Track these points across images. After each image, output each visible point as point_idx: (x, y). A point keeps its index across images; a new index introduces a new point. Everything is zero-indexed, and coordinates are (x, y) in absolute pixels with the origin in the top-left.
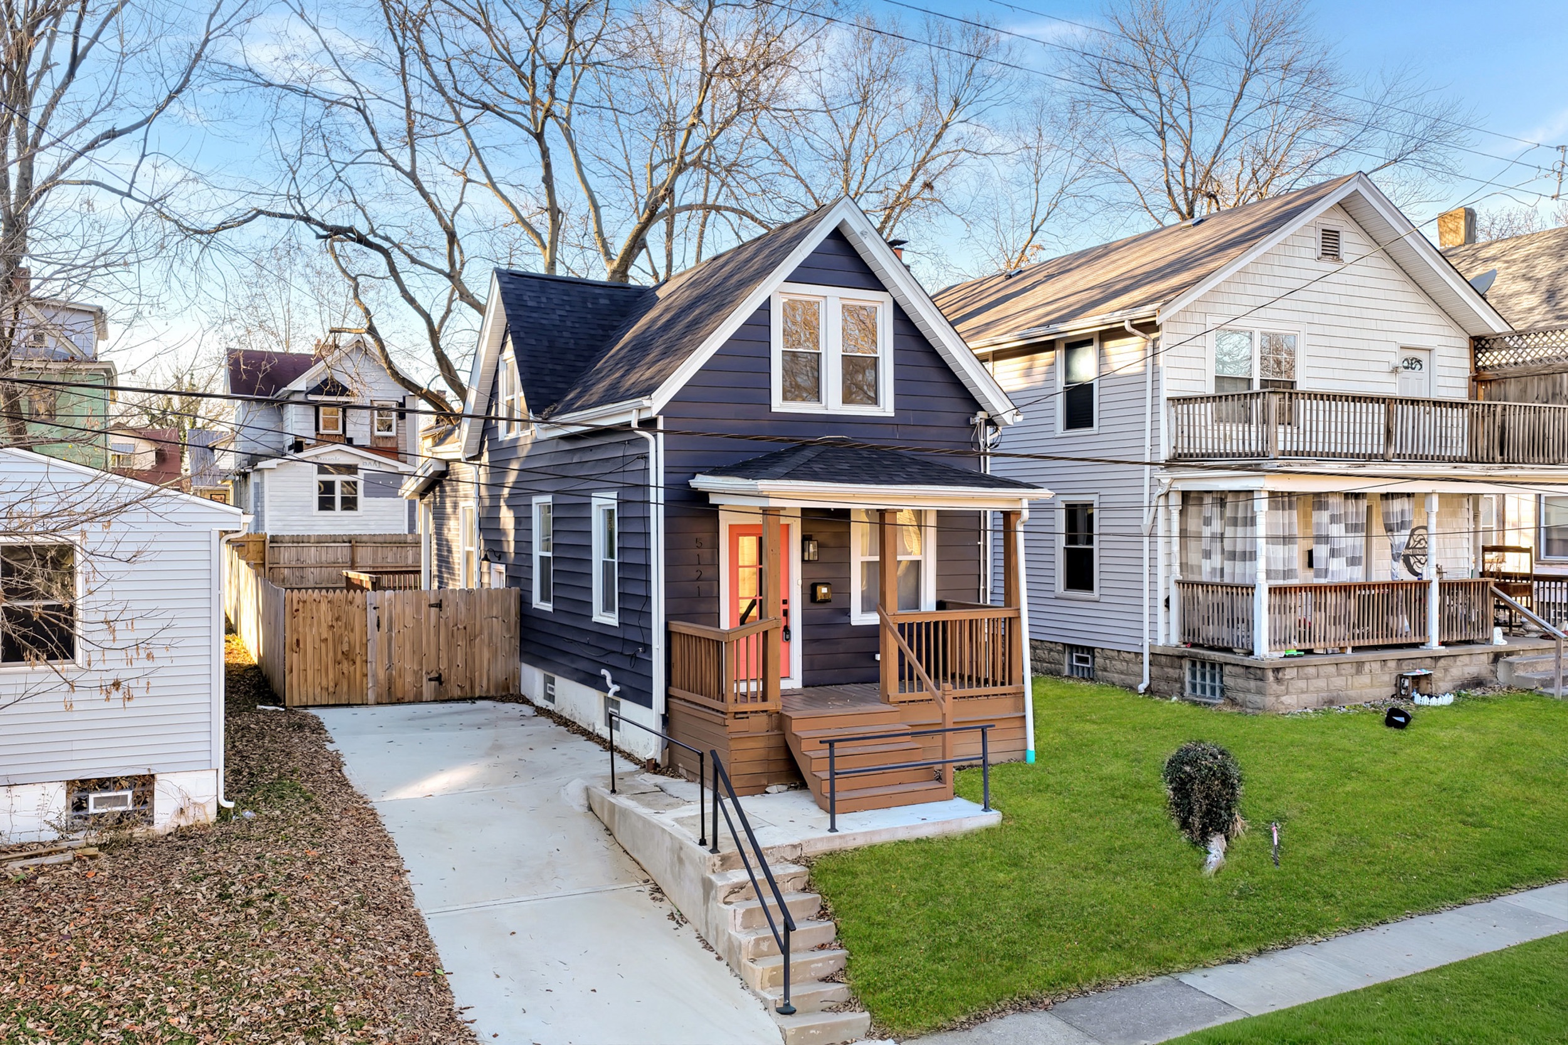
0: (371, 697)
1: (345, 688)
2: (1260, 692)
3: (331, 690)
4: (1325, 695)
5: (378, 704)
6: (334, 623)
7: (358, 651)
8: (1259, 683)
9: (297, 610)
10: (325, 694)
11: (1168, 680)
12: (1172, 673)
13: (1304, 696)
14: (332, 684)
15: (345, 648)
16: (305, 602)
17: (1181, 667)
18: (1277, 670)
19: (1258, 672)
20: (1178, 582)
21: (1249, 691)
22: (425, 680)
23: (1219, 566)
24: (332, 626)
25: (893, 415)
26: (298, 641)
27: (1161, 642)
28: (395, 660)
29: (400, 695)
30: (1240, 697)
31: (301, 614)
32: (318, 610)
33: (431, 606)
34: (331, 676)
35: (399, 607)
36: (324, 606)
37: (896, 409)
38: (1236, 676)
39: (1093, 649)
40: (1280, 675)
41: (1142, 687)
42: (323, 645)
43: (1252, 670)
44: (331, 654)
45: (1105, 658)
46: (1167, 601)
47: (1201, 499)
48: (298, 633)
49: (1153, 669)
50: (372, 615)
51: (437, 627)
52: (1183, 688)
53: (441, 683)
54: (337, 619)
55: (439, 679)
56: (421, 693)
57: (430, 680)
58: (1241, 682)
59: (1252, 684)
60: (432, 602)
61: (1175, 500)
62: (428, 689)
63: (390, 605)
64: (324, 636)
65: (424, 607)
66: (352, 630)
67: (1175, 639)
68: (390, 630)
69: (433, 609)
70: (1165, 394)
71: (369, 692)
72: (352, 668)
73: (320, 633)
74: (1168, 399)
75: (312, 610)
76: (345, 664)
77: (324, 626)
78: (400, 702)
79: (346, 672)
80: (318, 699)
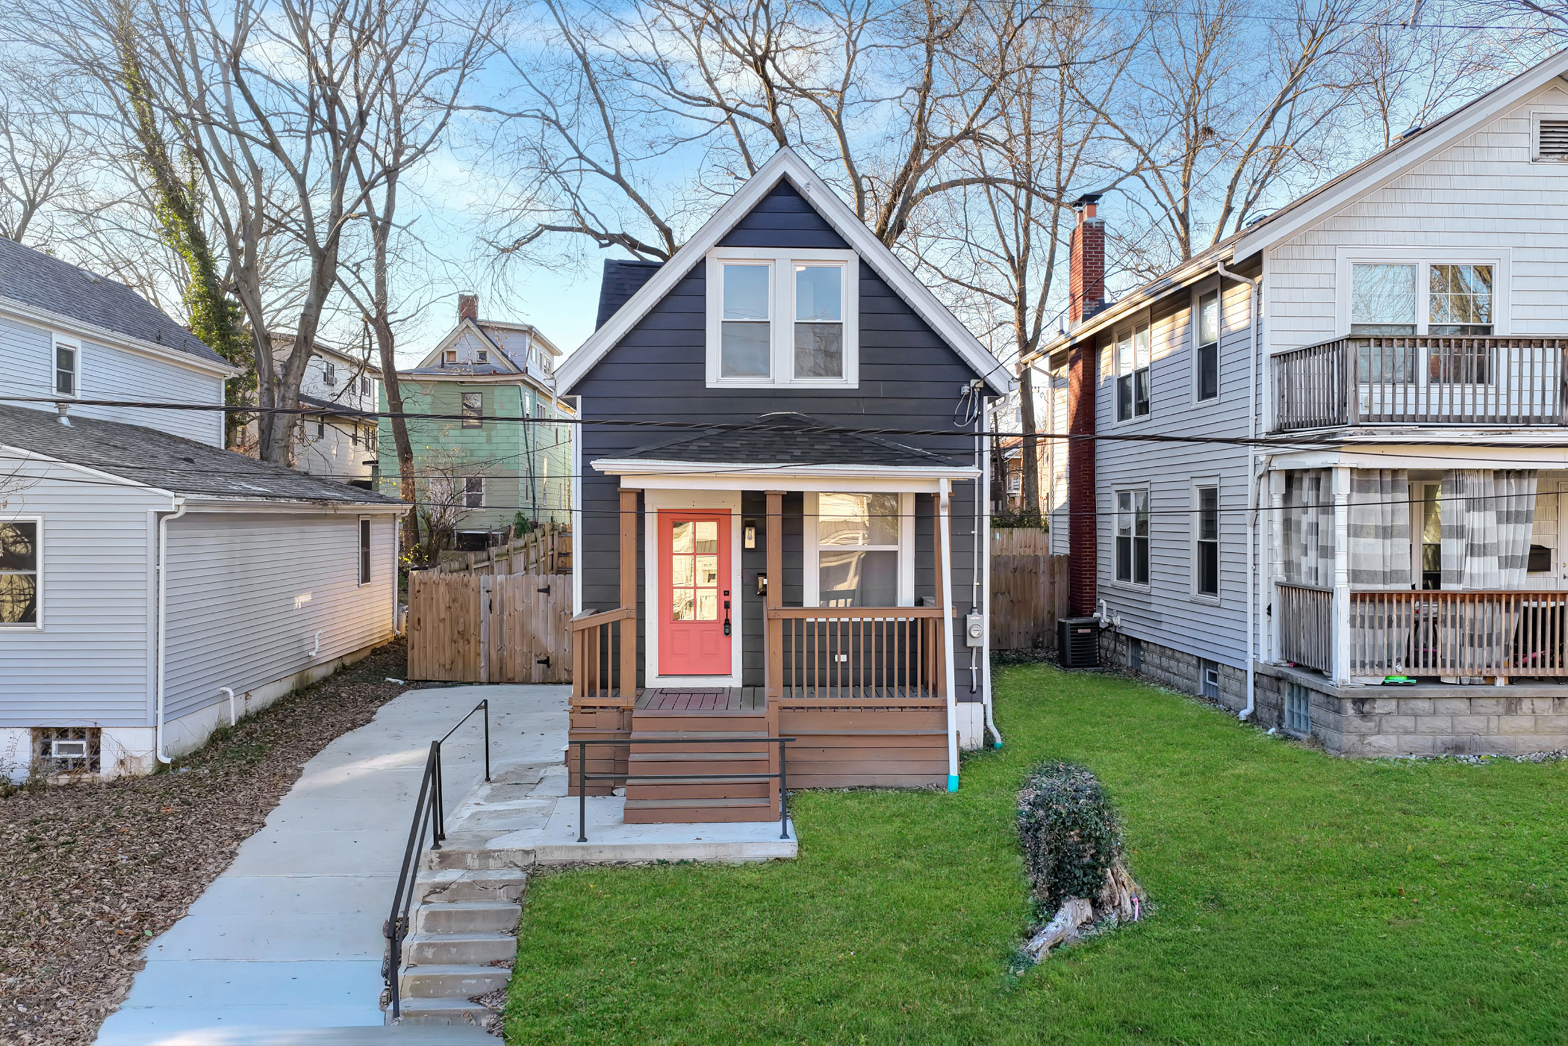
0: (484, 676)
1: (460, 667)
3: (448, 667)
4: (1448, 738)
5: (490, 683)
6: (451, 605)
7: (472, 631)
8: (1337, 716)
9: (419, 591)
10: (442, 671)
11: (1269, 705)
12: (1272, 697)
13: (1408, 738)
14: (448, 662)
15: (461, 628)
16: (425, 584)
17: (1279, 691)
18: (1359, 702)
19: (1336, 702)
20: (1277, 584)
21: (1328, 726)
22: (534, 662)
23: (1314, 566)
24: (450, 607)
25: (857, 387)
26: (419, 620)
27: (1263, 658)
28: (506, 643)
29: (510, 676)
30: (1323, 732)
31: (422, 596)
32: (437, 592)
33: (539, 591)
34: (448, 654)
35: (510, 593)
36: (442, 589)
37: (861, 381)
38: (1320, 706)
39: (1217, 663)
40: (1367, 708)
41: (1244, 714)
42: (441, 625)
44: (448, 632)
45: (1226, 676)
46: (1269, 608)
47: (1301, 479)
48: (419, 612)
50: (485, 598)
51: (546, 612)
52: (1281, 717)
53: (549, 666)
54: (454, 601)
55: (547, 662)
56: (530, 674)
57: (539, 662)
58: (1322, 714)
59: (1331, 717)
60: (541, 587)
61: (1278, 484)
62: (537, 670)
63: (501, 589)
64: (443, 616)
65: (534, 593)
66: (468, 612)
67: (1276, 657)
68: (502, 612)
69: (541, 594)
70: (1268, 350)
71: (482, 671)
72: (467, 647)
73: (438, 614)
74: (1273, 356)
75: (431, 591)
76: (461, 642)
77: (442, 607)
78: (511, 682)
79: (461, 651)
80: (436, 675)
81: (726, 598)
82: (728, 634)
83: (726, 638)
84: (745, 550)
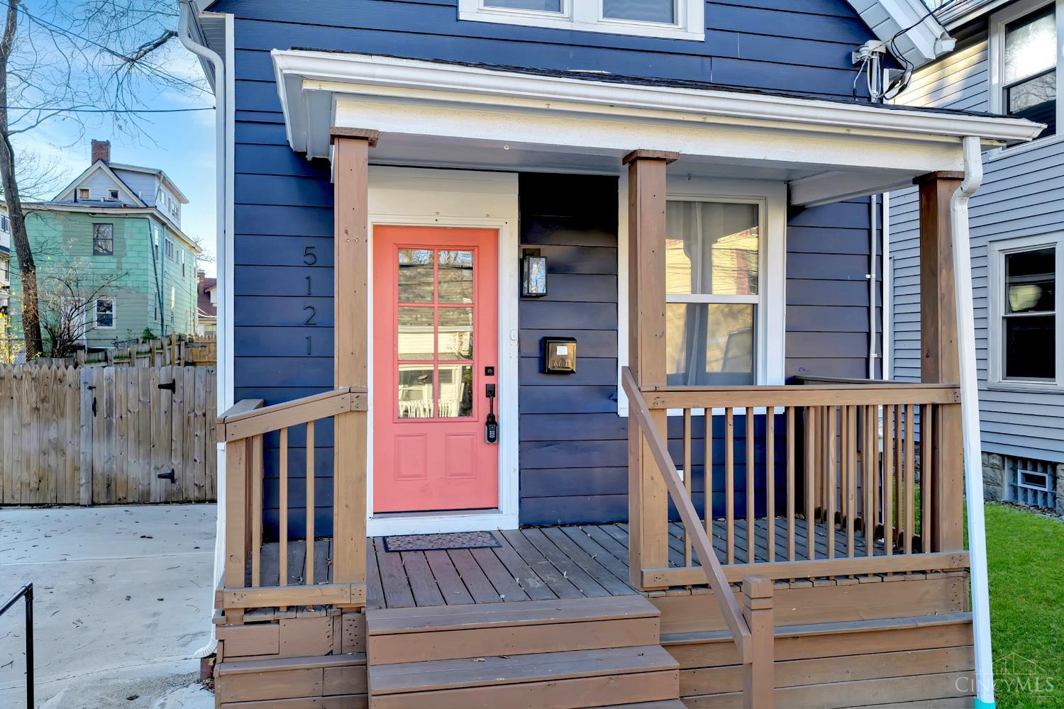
0: (84, 497)
1: (52, 484)
3: (33, 485)
5: (93, 505)
6: (40, 405)
7: (69, 439)
10: (26, 491)
14: (34, 479)
15: (53, 436)
22: (153, 476)
25: (702, 37)
28: (116, 453)
29: (121, 495)
32: (20, 389)
33: (161, 387)
34: (34, 469)
35: (121, 389)
36: (26, 385)
37: (708, 29)
39: (1055, 464)
42: (26, 432)
44: (34, 442)
50: (86, 397)
51: (169, 412)
53: (173, 481)
54: (43, 400)
55: (171, 476)
56: (149, 492)
57: (160, 476)
60: (163, 382)
62: (158, 487)
63: (109, 385)
64: (27, 419)
65: (154, 390)
66: (63, 414)
68: (110, 415)
69: (164, 391)
71: (82, 490)
72: (61, 460)
73: (21, 417)
75: (11, 389)
76: (53, 454)
77: (27, 409)
78: (121, 502)
79: (53, 465)
80: (17, 497)
81: (490, 380)
82: (493, 439)
83: (490, 448)
84: (525, 297)
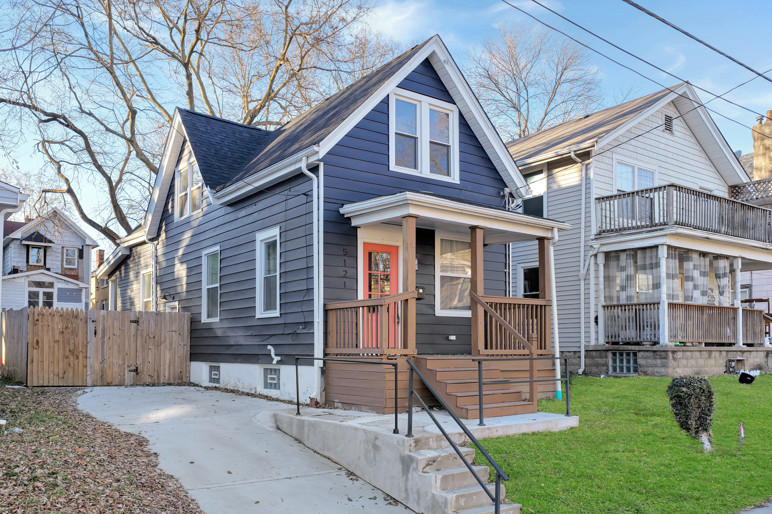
0: (89, 382)
1: (71, 375)
2: (665, 366)
3: (61, 375)
4: (695, 369)
5: (93, 386)
6: (64, 330)
7: (80, 349)
8: (664, 360)
9: (38, 320)
10: (56, 378)
11: (597, 365)
12: (600, 361)
13: (686, 369)
14: (61, 372)
15: (72, 348)
17: (606, 357)
18: (674, 352)
19: (663, 353)
20: (604, 307)
21: (656, 366)
22: (126, 371)
24: (63, 332)
25: (459, 183)
26: (37, 341)
27: (593, 343)
28: (106, 357)
29: (109, 381)
30: (649, 370)
32: (54, 321)
33: (132, 322)
34: (61, 366)
35: (110, 322)
36: (57, 319)
37: (461, 179)
38: (647, 358)
40: (675, 356)
41: (580, 371)
42: (56, 345)
43: (658, 353)
44: (61, 351)
46: (596, 318)
47: (619, 255)
48: (38, 336)
49: (587, 360)
50: (91, 327)
51: (136, 336)
52: (608, 369)
53: (137, 373)
54: (66, 328)
55: (136, 370)
56: (124, 380)
57: (130, 371)
58: (650, 361)
59: (659, 362)
60: (132, 319)
61: (601, 259)
62: (129, 377)
63: (104, 320)
64: (57, 338)
65: (127, 323)
66: (77, 336)
67: (602, 341)
68: (103, 337)
69: (133, 324)
70: (594, 196)
71: (88, 378)
72: (76, 362)
73: (54, 336)
74: (596, 199)
75: (48, 321)
76: (71, 358)
77: (57, 332)
78: (108, 385)
79: (72, 364)
80: (51, 382)
